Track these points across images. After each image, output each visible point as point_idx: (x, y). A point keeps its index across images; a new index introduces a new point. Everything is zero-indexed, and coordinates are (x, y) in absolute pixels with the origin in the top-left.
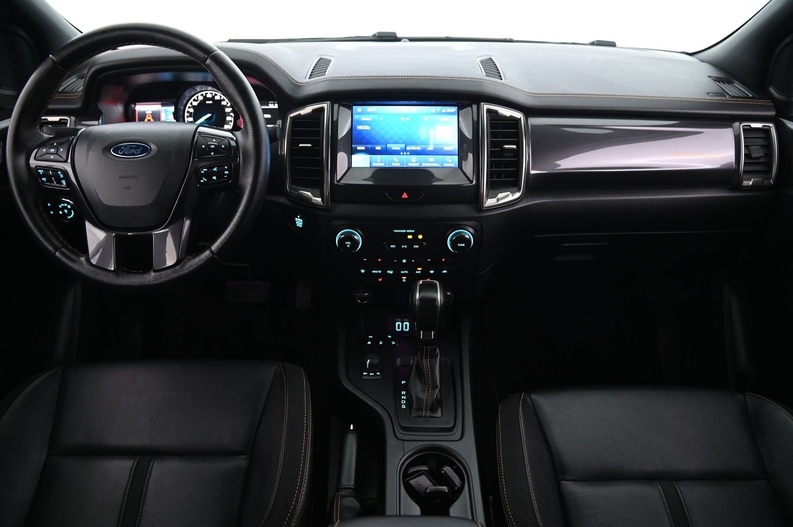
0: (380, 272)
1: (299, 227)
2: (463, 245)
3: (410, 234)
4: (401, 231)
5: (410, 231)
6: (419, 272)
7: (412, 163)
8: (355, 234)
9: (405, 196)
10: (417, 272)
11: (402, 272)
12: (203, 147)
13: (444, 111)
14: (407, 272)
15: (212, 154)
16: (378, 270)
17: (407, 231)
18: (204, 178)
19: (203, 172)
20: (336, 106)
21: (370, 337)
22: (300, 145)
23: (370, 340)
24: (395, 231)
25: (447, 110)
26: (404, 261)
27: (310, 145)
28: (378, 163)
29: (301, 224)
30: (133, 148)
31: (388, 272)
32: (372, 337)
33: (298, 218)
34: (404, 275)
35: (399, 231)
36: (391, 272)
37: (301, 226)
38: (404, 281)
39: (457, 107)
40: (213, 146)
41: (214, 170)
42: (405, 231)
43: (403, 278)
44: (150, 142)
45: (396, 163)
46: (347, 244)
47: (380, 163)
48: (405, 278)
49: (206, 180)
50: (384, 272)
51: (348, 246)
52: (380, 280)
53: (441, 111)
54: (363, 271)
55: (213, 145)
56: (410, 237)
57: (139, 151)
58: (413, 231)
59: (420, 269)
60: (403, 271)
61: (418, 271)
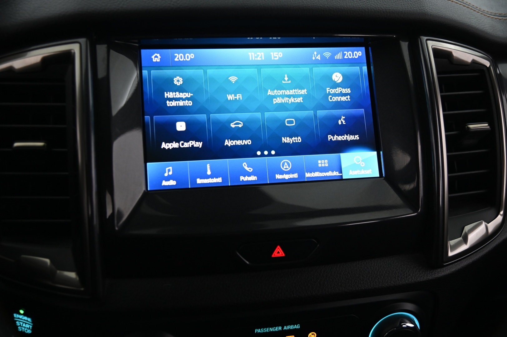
1: (23, 333)
3: (291, 333)
4: (272, 329)
5: (291, 327)
7: (282, 173)
9: (278, 252)
13: (339, 56)
17: (285, 328)
20: (101, 49)
22: (16, 144)
24: (258, 331)
25: (344, 55)
27: (41, 144)
28: (208, 177)
29: (28, 326)
33: (20, 314)
35: (266, 330)
37: (29, 331)
39: (363, 48)
42: (280, 328)
45: (249, 175)
47: (212, 177)
53: (332, 57)
58: (297, 327)
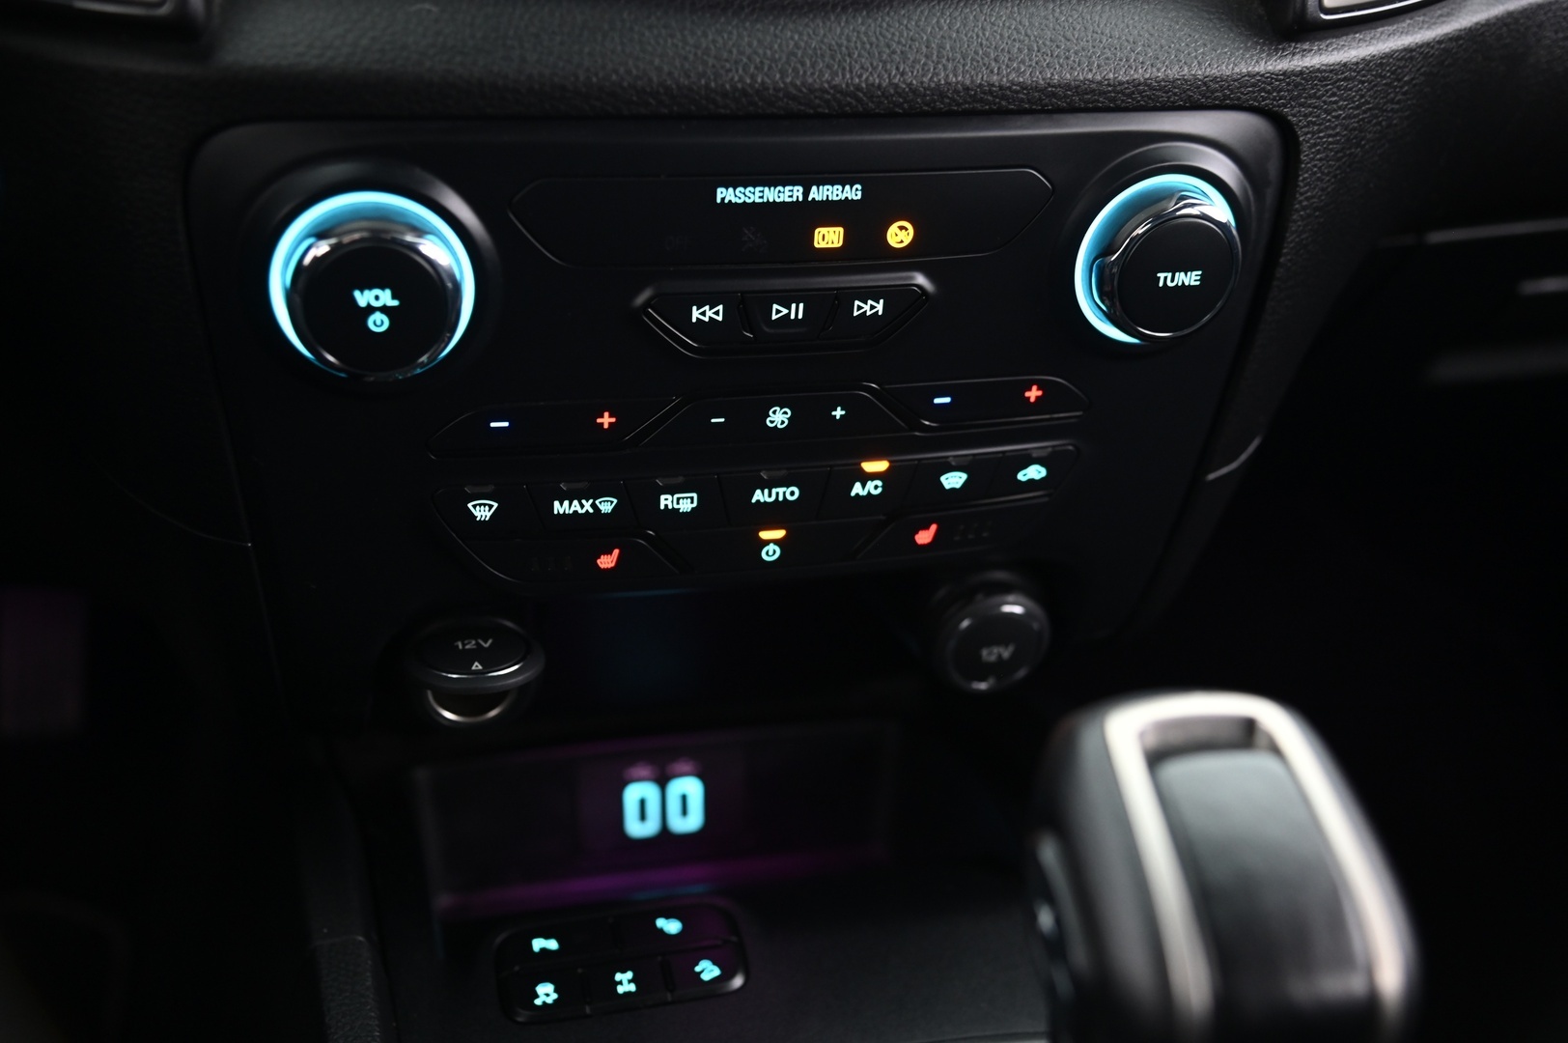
0: (606, 506)
2: (1192, 278)
3: (830, 213)
4: (771, 194)
5: (833, 192)
6: (874, 488)
8: (420, 231)
10: (857, 489)
11: (758, 496)
14: (791, 493)
16: (595, 495)
17: (813, 194)
21: (538, 944)
23: (546, 967)
24: (725, 194)
26: (779, 418)
31: (666, 501)
32: (552, 945)
34: (774, 514)
35: (753, 195)
36: (686, 503)
38: (771, 553)
42: (797, 192)
43: (765, 535)
46: (370, 310)
48: (780, 534)
50: (638, 505)
51: (378, 323)
52: (606, 562)
54: (482, 511)
56: (829, 237)
58: (853, 193)
59: (880, 466)
60: (769, 485)
61: (865, 478)
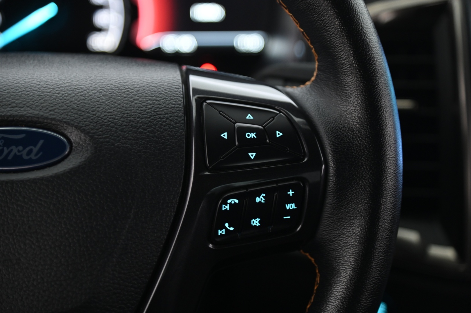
12: (225, 135)
15: (252, 155)
18: (227, 225)
19: (228, 207)
30: (16, 143)
40: (253, 135)
41: (258, 200)
44: (68, 123)
49: (232, 229)
55: (251, 130)
57: (35, 150)
